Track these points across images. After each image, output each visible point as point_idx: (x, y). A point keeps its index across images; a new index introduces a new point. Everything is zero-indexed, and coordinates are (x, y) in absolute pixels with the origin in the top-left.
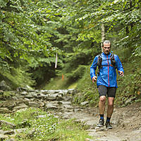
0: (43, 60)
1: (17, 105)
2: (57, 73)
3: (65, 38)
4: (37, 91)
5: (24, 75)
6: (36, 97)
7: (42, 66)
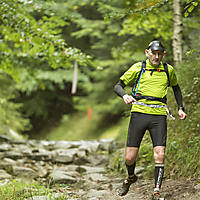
0: (46, 75)
2: (77, 103)
3: (95, 29)
4: (32, 142)
5: (5, 108)
6: (29, 157)
7: (43, 88)
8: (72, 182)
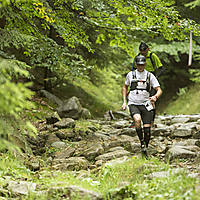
0: (161, 48)
1: (106, 150)
2: (193, 75)
8: (192, 156)
